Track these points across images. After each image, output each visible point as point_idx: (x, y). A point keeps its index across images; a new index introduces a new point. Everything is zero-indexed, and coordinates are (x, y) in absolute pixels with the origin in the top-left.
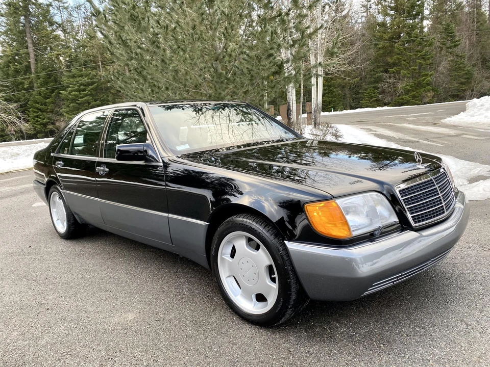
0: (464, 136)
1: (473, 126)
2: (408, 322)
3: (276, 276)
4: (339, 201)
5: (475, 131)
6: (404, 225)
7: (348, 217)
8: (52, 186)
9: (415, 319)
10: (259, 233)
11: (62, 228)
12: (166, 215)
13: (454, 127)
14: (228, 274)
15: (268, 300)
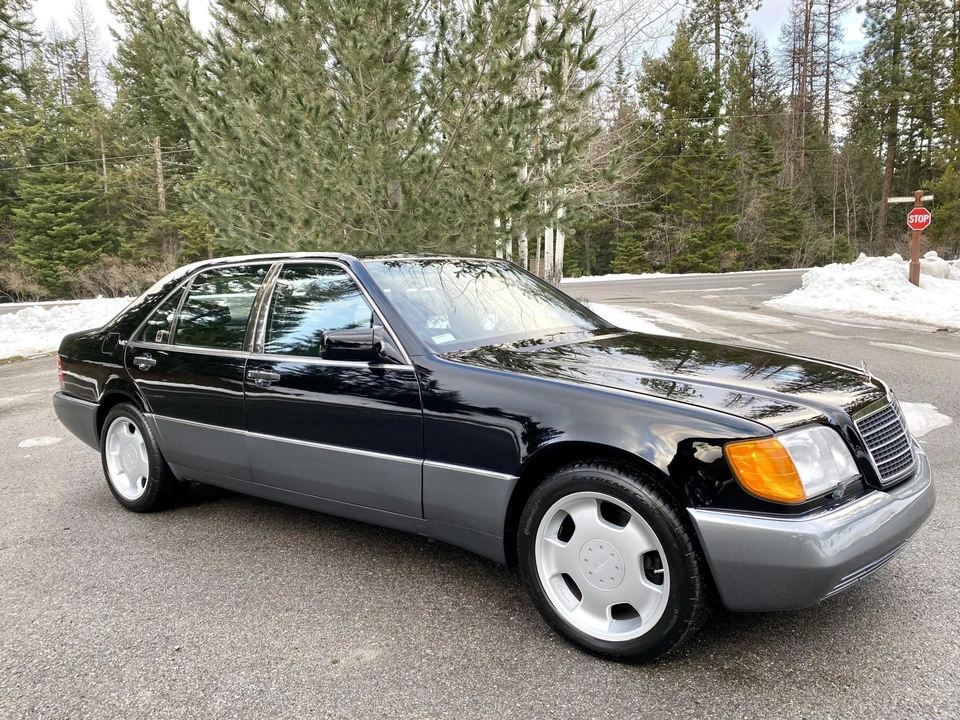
0: (812, 332)
1: (819, 314)
2: (869, 648)
3: (666, 570)
4: (784, 440)
5: (827, 325)
6: (868, 482)
7: (799, 467)
8: (116, 403)
9: (879, 644)
10: (635, 494)
11: (133, 491)
12: (419, 462)
13: (788, 315)
14: (554, 571)
15: (643, 615)
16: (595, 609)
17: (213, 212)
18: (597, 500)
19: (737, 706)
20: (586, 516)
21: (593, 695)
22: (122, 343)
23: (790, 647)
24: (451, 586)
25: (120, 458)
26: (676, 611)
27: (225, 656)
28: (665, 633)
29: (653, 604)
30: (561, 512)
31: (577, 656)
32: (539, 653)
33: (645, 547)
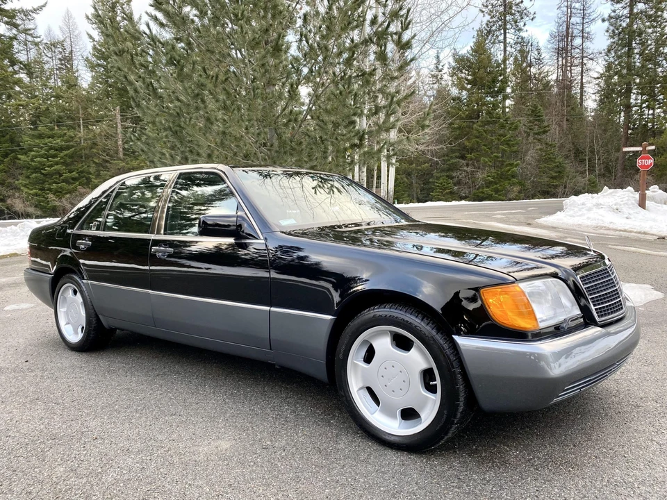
2: (590, 443)
3: (438, 382)
4: (522, 285)
6: (588, 320)
7: (534, 306)
8: (68, 273)
9: (597, 440)
10: (416, 326)
11: (75, 336)
12: (267, 308)
14: (361, 385)
15: (423, 415)
16: (389, 413)
17: (145, 149)
18: (390, 332)
19: (488, 481)
20: (383, 345)
21: (384, 473)
22: (69, 231)
23: (532, 442)
24: (291, 400)
25: (67, 313)
26: (445, 412)
27: (121, 445)
28: (438, 428)
29: (430, 408)
30: (365, 342)
31: (376, 447)
32: (348, 445)
33: (424, 366)
